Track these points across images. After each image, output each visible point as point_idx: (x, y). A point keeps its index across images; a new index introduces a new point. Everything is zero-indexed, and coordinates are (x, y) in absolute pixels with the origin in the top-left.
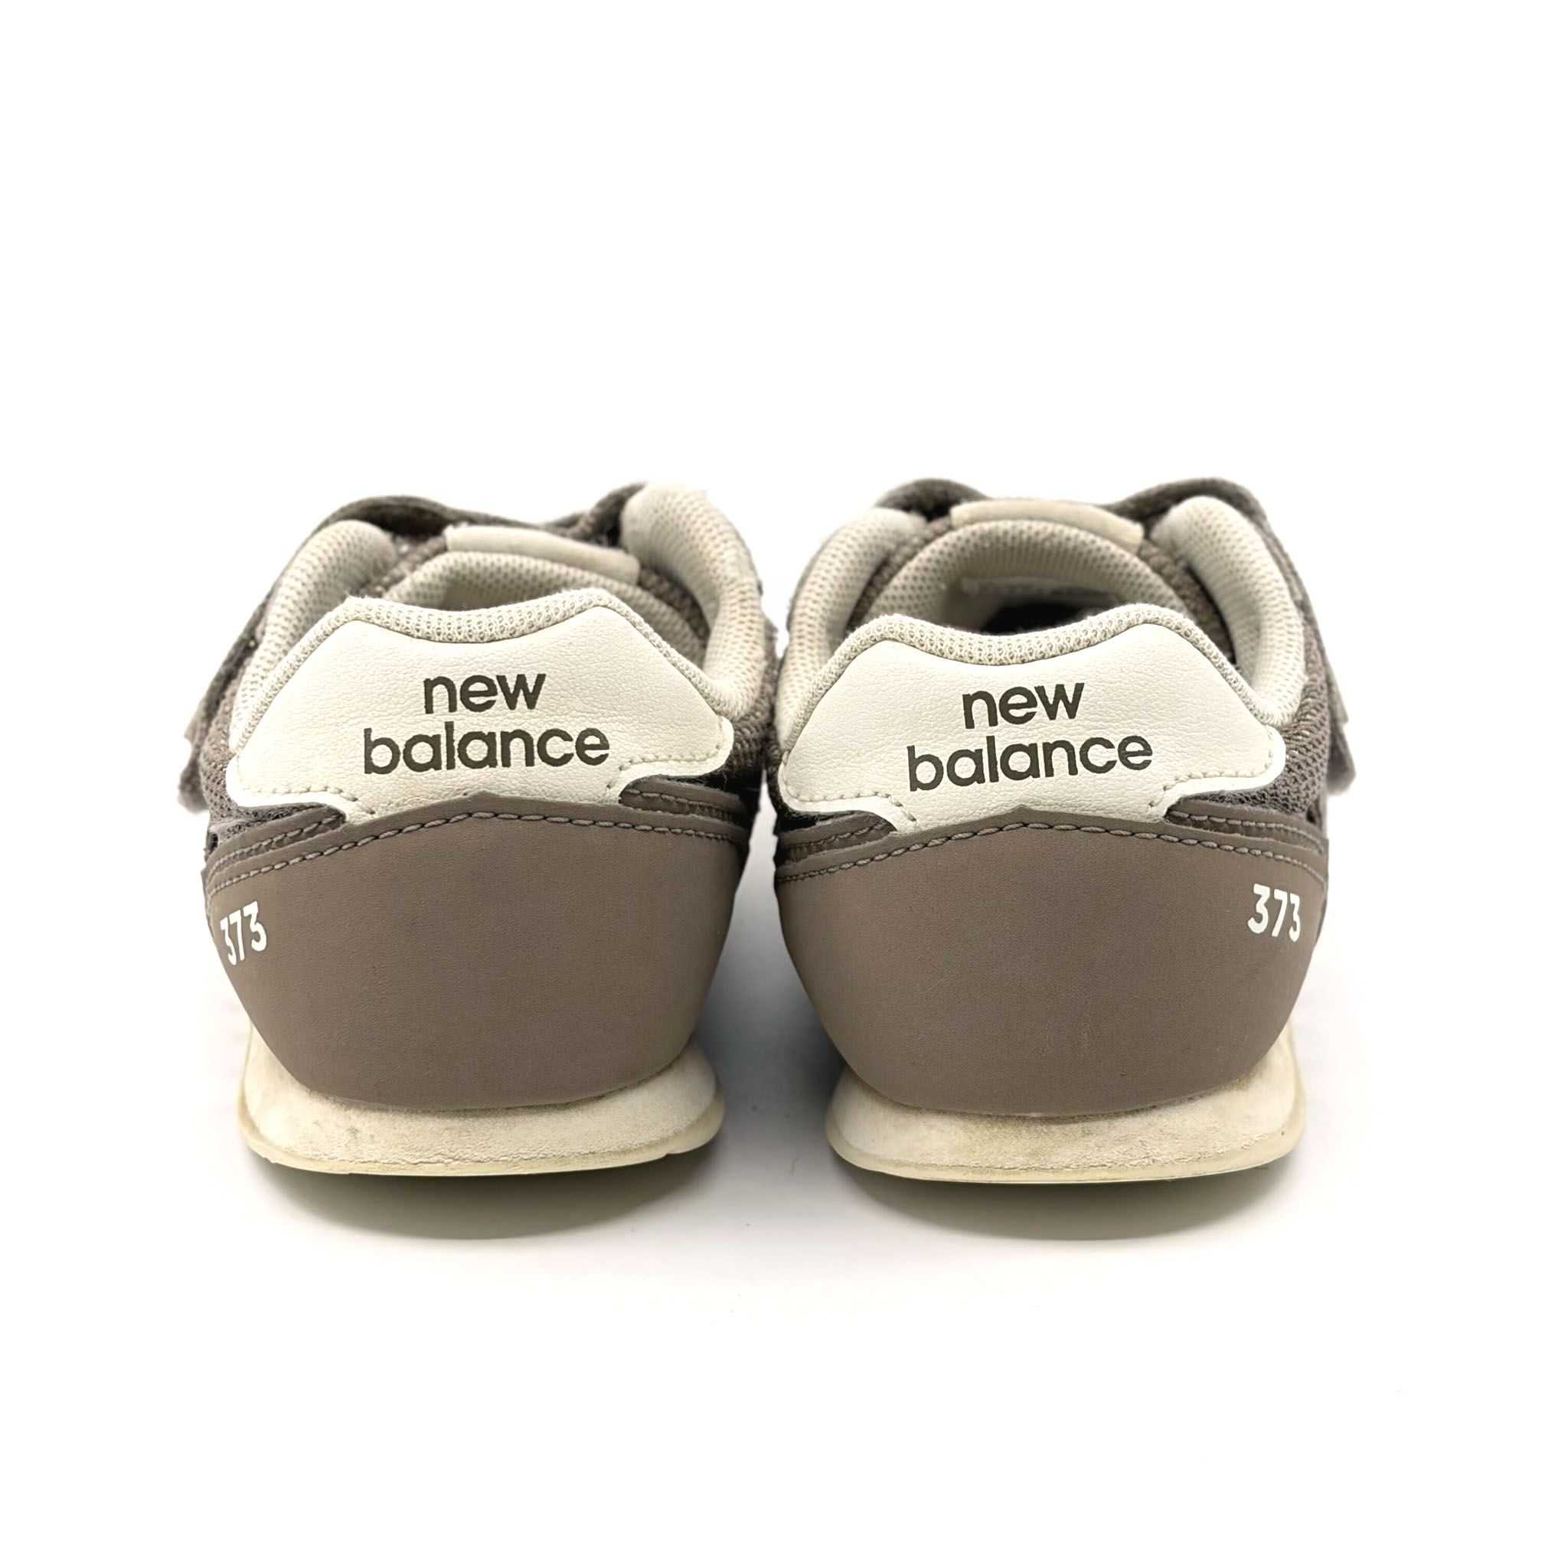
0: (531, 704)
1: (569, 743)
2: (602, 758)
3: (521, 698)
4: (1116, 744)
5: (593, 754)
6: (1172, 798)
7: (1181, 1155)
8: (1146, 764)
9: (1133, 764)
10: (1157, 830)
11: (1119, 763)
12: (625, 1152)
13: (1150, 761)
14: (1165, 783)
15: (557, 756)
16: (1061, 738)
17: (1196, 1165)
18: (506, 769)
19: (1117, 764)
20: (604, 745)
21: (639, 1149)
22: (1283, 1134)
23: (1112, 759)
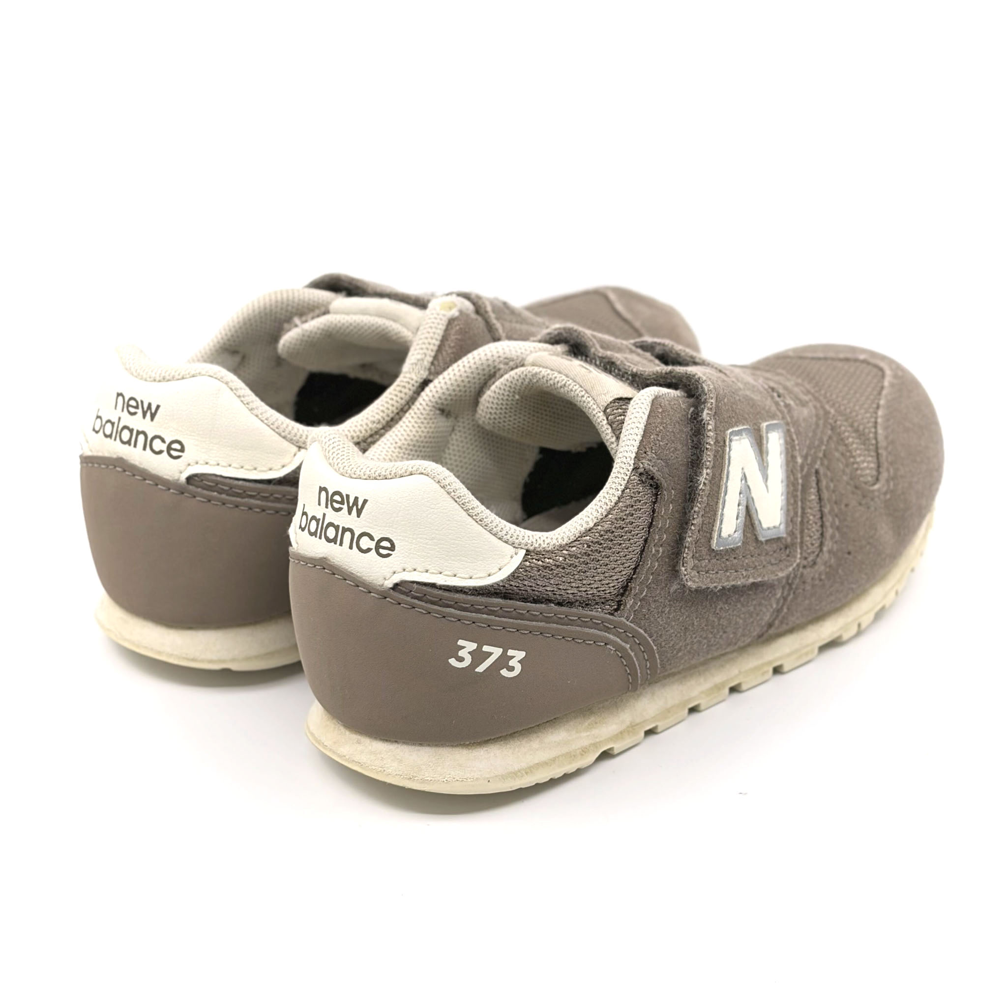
0: (152, 418)
1: (163, 444)
2: (179, 457)
3: (148, 414)
4: (376, 539)
5: (174, 453)
6: (396, 579)
7: (401, 773)
8: (388, 555)
9: (381, 554)
10: (384, 595)
11: (373, 551)
12: (194, 660)
13: (391, 555)
14: (395, 569)
15: (157, 450)
16: (350, 527)
17: (408, 781)
18: (134, 449)
19: (372, 551)
20: (182, 450)
21: (202, 661)
22: (489, 781)
23: (371, 547)
